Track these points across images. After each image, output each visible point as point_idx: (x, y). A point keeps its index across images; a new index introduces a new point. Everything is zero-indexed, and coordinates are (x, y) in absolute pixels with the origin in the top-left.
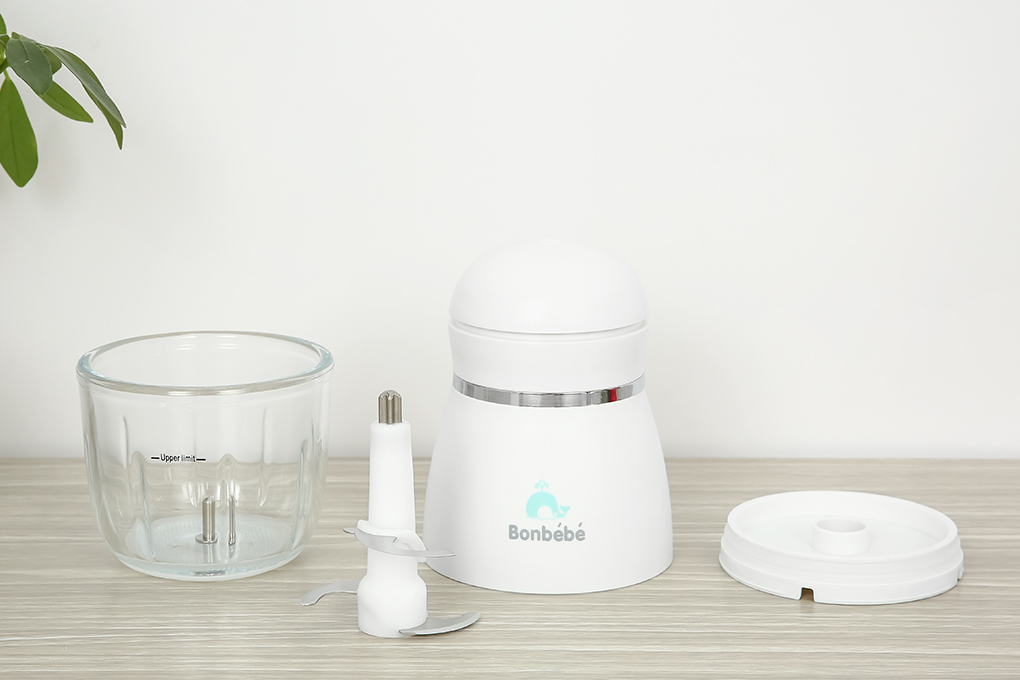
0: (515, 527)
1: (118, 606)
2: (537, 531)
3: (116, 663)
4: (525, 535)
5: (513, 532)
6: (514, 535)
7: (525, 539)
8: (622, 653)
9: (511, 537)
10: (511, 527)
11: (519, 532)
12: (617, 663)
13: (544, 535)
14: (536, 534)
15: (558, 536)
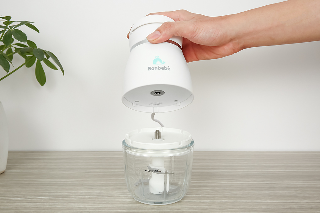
1: (58, 189)
2: (157, 68)
3: (54, 205)
4: (153, 69)
5: (149, 69)
7: (153, 70)
9: (149, 70)
11: (151, 68)
13: (159, 68)
14: (156, 68)
15: (162, 68)
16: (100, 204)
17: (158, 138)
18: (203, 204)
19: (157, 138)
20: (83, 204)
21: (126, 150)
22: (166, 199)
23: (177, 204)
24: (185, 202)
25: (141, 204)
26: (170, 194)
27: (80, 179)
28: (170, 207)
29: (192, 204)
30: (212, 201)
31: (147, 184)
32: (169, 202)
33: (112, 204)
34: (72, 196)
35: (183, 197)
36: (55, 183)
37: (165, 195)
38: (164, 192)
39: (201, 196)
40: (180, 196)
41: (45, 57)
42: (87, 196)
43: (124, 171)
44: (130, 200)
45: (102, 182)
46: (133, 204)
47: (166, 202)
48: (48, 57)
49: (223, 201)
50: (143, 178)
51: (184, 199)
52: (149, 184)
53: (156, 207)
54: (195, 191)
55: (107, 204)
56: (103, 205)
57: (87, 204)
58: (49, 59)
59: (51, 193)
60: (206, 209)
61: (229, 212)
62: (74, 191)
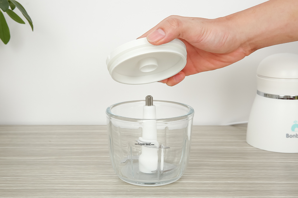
0: (288, 134)
1: (27, 168)
3: (23, 186)
5: (288, 136)
6: (288, 137)
7: (291, 138)
9: (287, 137)
10: (287, 134)
16: (79, 185)
17: (150, 105)
18: (204, 186)
19: (148, 105)
20: (58, 185)
21: (111, 119)
22: (160, 179)
23: (173, 185)
24: (182, 183)
25: (129, 185)
26: (164, 173)
27: (54, 157)
28: (164, 189)
29: (191, 185)
30: (215, 182)
31: (136, 161)
32: (163, 182)
33: (93, 185)
34: (44, 176)
35: (180, 177)
36: (23, 161)
37: (159, 174)
38: (157, 171)
39: (201, 176)
40: (176, 176)
42: (63, 176)
43: (108, 147)
44: (116, 181)
45: (80, 161)
46: (119, 185)
47: (159, 183)
48: (13, 8)
49: (229, 182)
50: (132, 156)
51: (180, 179)
52: (138, 162)
53: (148, 188)
54: (194, 170)
55: (87, 185)
56: (83, 186)
57: (62, 185)
58: (14, 11)
59: (19, 173)
60: (208, 191)
61: (237, 195)
62: (46, 171)
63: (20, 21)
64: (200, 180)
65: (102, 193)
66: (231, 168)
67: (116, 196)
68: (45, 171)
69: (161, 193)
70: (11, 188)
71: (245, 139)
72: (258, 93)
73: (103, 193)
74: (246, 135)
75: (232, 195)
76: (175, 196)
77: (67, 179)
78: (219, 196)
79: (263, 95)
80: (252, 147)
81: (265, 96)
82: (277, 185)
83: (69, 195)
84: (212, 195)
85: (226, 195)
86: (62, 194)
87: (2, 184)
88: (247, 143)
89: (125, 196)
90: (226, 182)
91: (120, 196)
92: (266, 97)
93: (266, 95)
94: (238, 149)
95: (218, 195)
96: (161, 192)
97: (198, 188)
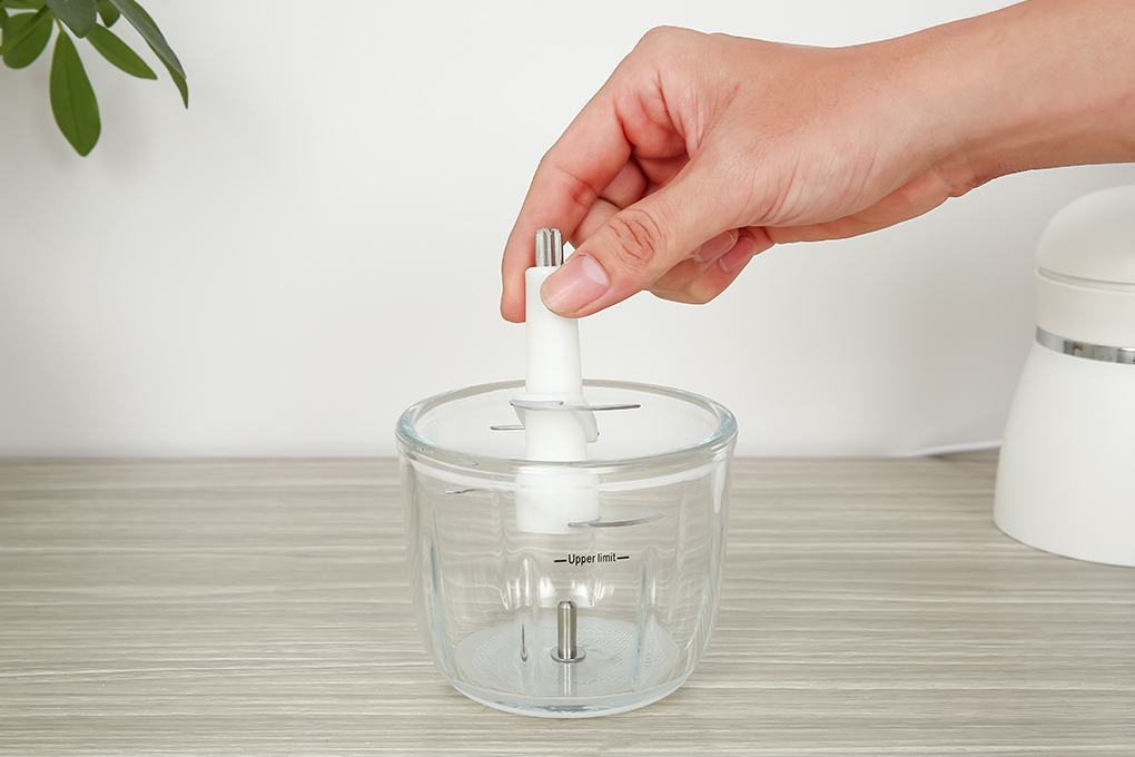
3: (160, 705)
8: (762, 691)
12: (755, 704)
16: (373, 702)
18: (846, 702)
20: (292, 702)
27: (272, 588)
30: (886, 686)
36: (156, 602)
41: (99, 21)
48: (110, 21)
49: (939, 685)
54: (803, 639)
55: (403, 701)
56: (388, 705)
57: (309, 702)
58: (113, 29)
59: (144, 652)
60: (865, 723)
61: (974, 741)
62: (246, 644)
63: (139, 69)
64: (830, 680)
65: (459, 732)
66: (942, 630)
67: (515, 746)
68: (240, 644)
69: (682, 734)
70: (117, 714)
71: (991, 512)
72: (1041, 336)
73: (464, 731)
74: (992, 496)
75: (957, 741)
76: (736, 745)
77: (326, 676)
78: (907, 745)
79: (1062, 347)
80: (1016, 546)
81: (1066, 352)
82: (1126, 700)
83: (336, 741)
84: (878, 742)
85: (931, 741)
86: (308, 738)
87: (83, 698)
88: (998, 528)
89: (550, 743)
90: (928, 686)
91: (529, 746)
92: (1073, 354)
93: (1073, 348)
94: (963, 553)
95: (904, 741)
96: (685, 729)
97: (823, 714)
